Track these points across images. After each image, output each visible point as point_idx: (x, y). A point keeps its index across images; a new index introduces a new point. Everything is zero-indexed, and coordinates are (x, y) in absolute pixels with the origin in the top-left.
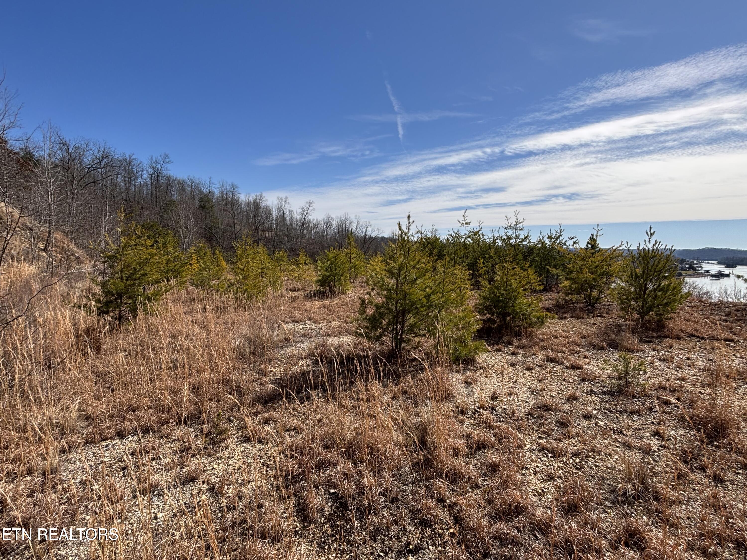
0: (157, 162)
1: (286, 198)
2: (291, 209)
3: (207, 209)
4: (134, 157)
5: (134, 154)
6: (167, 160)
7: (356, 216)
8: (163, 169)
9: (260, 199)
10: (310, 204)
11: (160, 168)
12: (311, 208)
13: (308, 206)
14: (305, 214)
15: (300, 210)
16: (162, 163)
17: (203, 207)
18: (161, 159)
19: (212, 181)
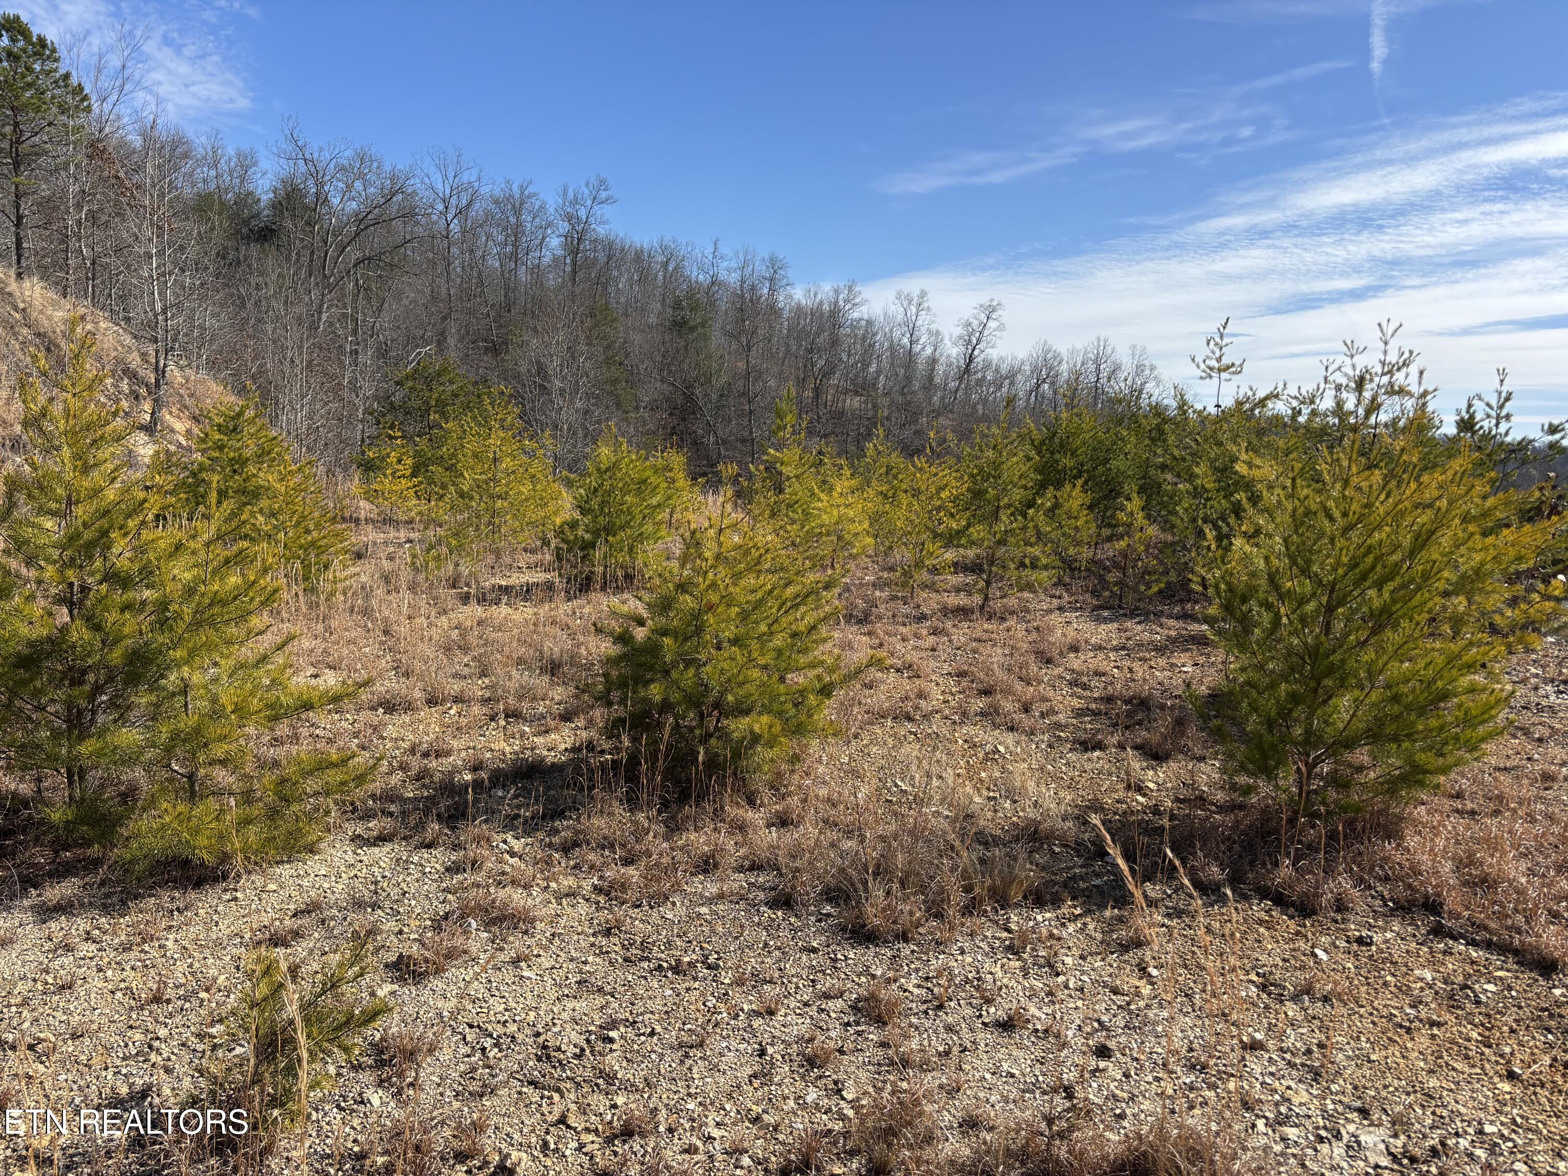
0: (577, 203)
1: (923, 294)
2: (934, 327)
3: (692, 329)
4: (531, 190)
5: (530, 183)
6: (603, 195)
7: (1133, 347)
8: (592, 220)
9: (846, 301)
10: (990, 311)
11: (584, 218)
12: (992, 324)
13: (983, 317)
14: (975, 342)
15: (959, 331)
16: (589, 203)
17: (680, 326)
18: (587, 192)
19: (722, 249)
